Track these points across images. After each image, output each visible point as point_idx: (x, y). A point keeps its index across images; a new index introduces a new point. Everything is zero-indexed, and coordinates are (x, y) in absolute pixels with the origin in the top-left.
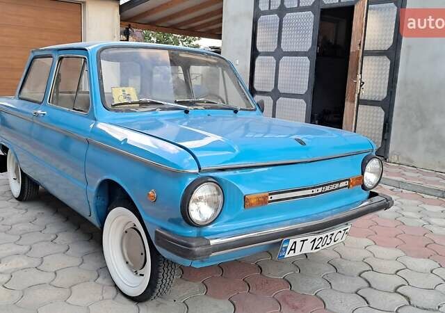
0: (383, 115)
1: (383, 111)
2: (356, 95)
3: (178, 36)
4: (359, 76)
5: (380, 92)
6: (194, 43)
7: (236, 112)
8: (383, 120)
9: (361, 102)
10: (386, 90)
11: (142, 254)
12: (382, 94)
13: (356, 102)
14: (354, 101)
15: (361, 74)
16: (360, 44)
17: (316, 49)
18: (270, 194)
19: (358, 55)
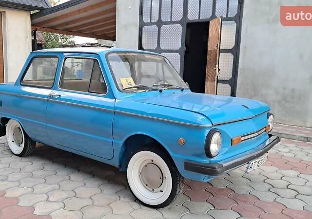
0: (230, 89)
1: (230, 87)
2: (216, 77)
3: (58, 34)
4: (217, 66)
5: (227, 75)
6: (70, 40)
7: (182, 90)
8: (230, 92)
9: (218, 81)
10: (231, 74)
11: (161, 178)
12: (229, 76)
13: (216, 82)
14: (214, 81)
15: (219, 64)
16: (217, 46)
17: (184, 48)
18: (242, 137)
19: (216, 52)
